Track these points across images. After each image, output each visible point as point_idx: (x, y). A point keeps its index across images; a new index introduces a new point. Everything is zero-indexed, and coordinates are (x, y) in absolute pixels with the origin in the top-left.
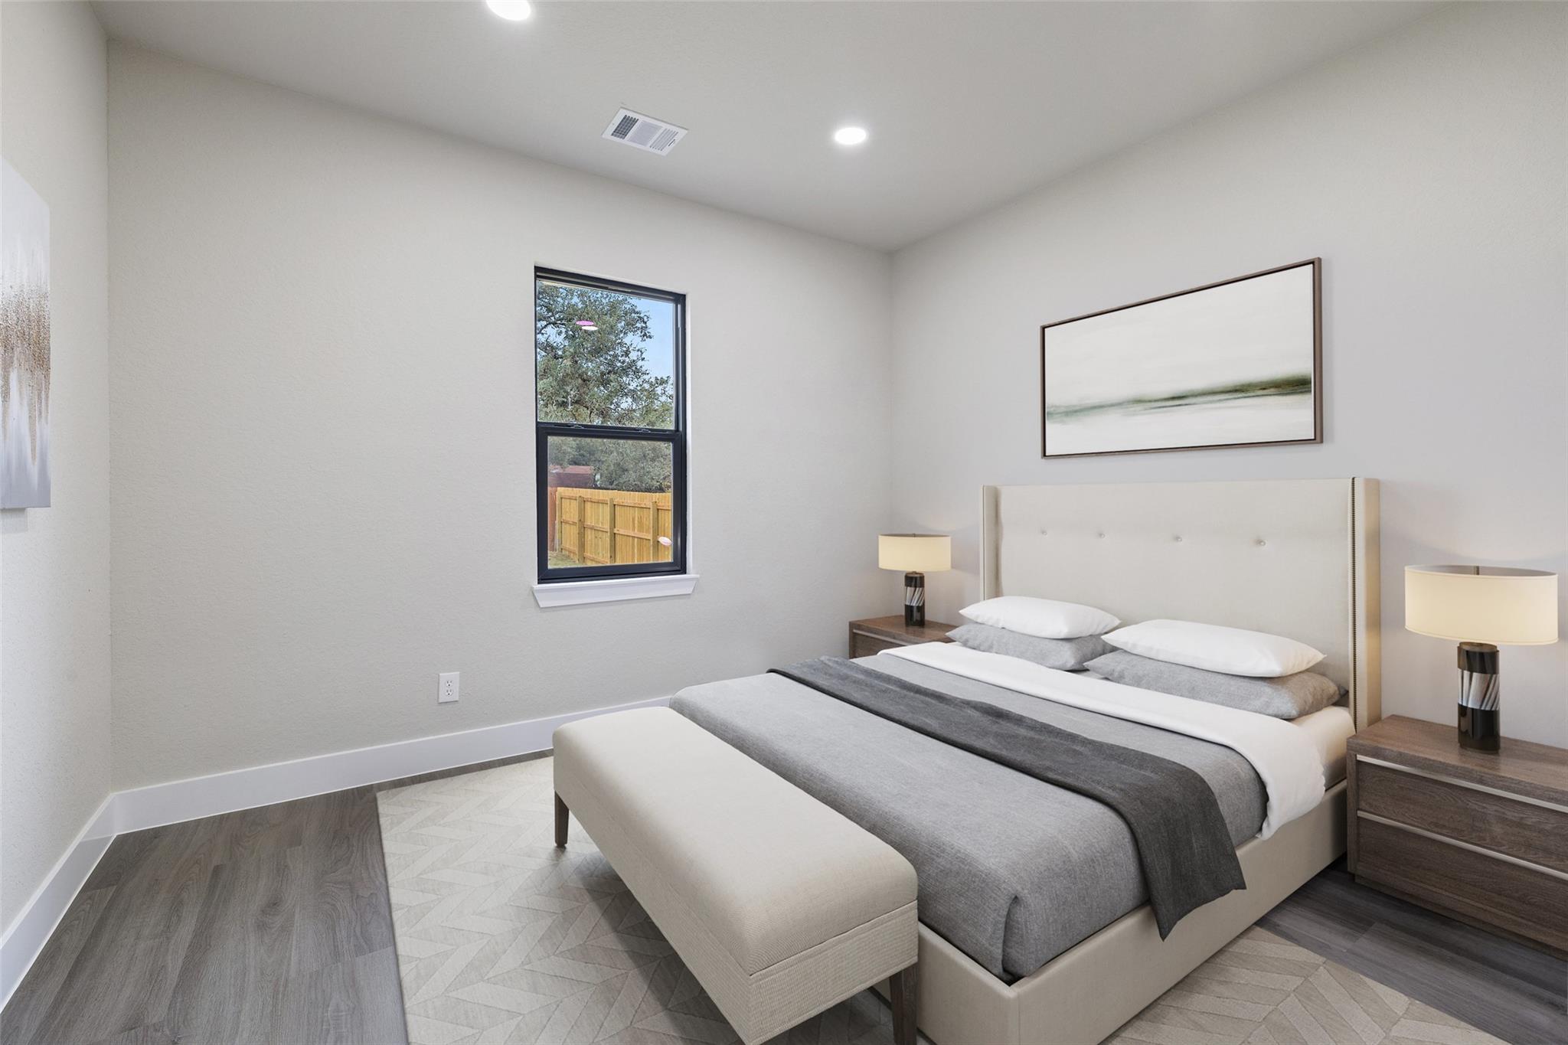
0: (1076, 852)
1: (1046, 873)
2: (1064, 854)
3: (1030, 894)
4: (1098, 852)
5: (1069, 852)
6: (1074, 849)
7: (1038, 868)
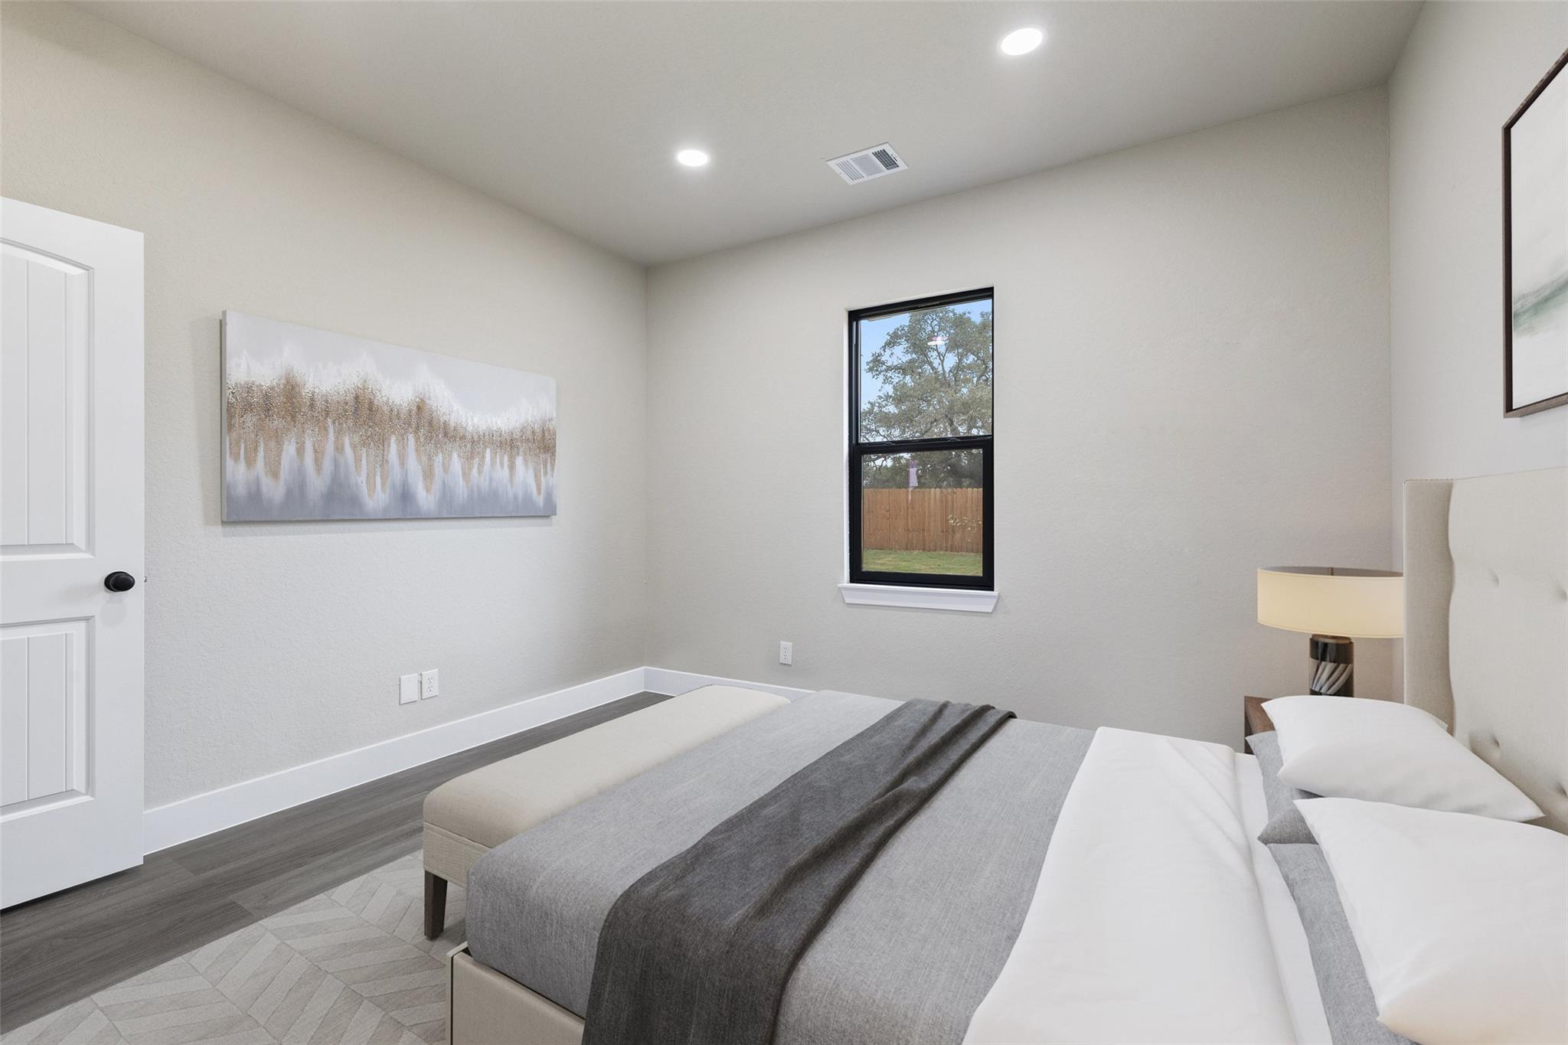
0: (537, 892)
1: (499, 882)
2: (527, 883)
3: (475, 884)
4: (556, 913)
5: (531, 886)
6: (538, 888)
7: (497, 871)
